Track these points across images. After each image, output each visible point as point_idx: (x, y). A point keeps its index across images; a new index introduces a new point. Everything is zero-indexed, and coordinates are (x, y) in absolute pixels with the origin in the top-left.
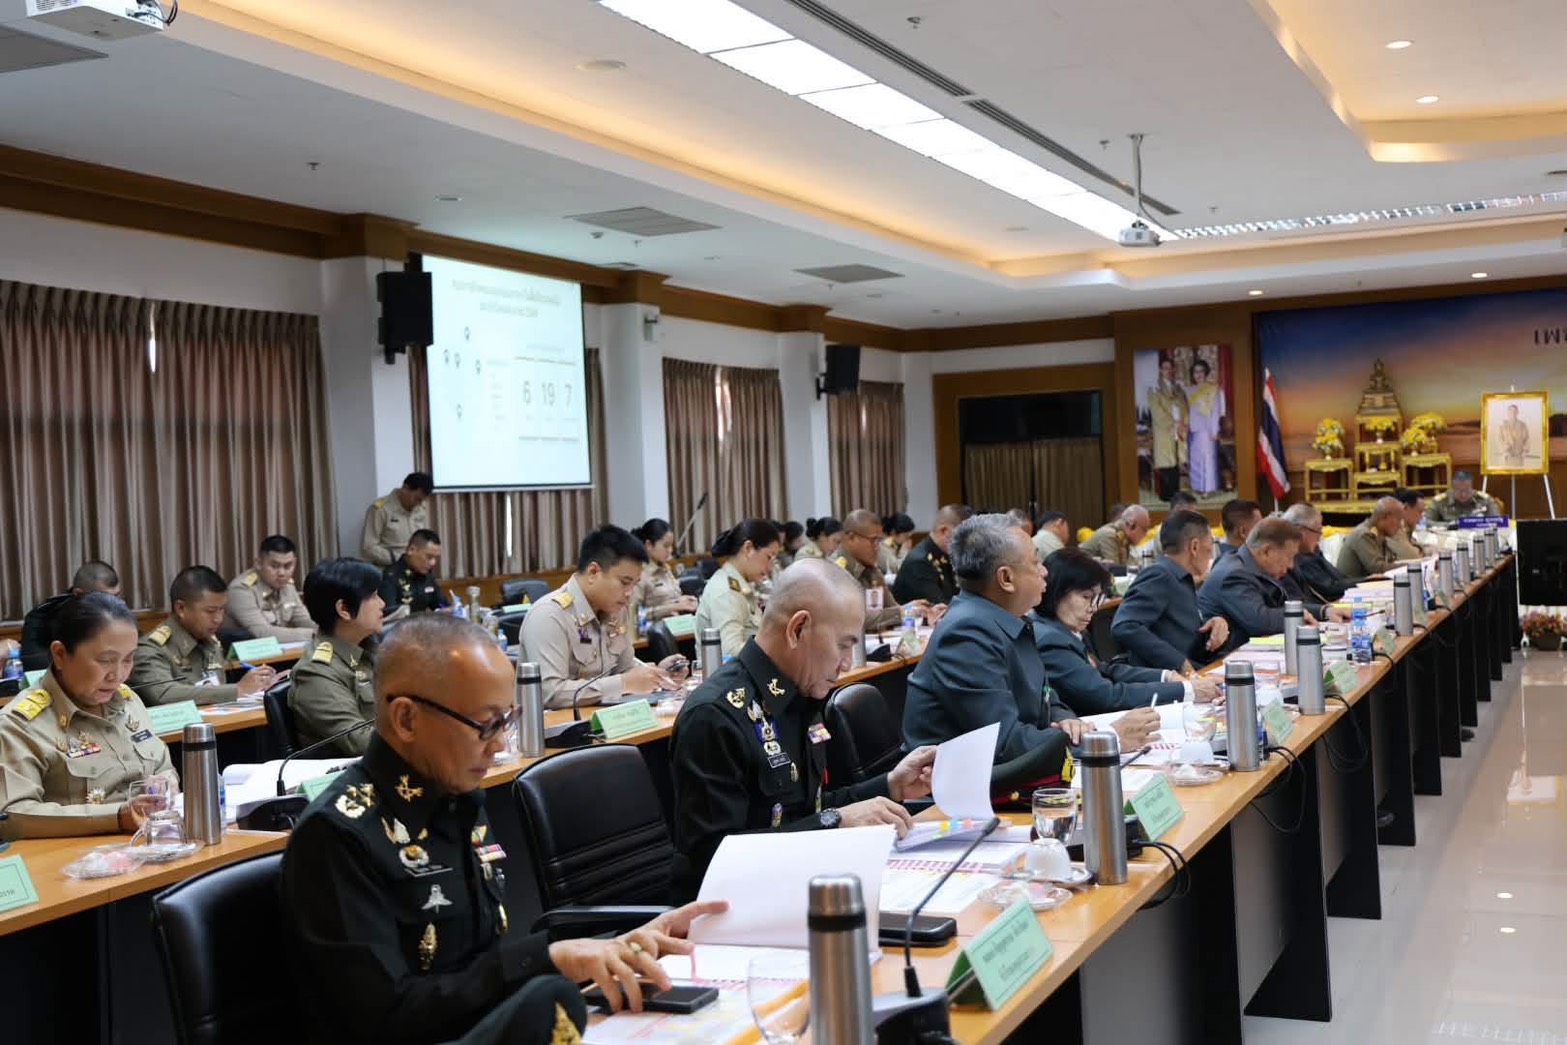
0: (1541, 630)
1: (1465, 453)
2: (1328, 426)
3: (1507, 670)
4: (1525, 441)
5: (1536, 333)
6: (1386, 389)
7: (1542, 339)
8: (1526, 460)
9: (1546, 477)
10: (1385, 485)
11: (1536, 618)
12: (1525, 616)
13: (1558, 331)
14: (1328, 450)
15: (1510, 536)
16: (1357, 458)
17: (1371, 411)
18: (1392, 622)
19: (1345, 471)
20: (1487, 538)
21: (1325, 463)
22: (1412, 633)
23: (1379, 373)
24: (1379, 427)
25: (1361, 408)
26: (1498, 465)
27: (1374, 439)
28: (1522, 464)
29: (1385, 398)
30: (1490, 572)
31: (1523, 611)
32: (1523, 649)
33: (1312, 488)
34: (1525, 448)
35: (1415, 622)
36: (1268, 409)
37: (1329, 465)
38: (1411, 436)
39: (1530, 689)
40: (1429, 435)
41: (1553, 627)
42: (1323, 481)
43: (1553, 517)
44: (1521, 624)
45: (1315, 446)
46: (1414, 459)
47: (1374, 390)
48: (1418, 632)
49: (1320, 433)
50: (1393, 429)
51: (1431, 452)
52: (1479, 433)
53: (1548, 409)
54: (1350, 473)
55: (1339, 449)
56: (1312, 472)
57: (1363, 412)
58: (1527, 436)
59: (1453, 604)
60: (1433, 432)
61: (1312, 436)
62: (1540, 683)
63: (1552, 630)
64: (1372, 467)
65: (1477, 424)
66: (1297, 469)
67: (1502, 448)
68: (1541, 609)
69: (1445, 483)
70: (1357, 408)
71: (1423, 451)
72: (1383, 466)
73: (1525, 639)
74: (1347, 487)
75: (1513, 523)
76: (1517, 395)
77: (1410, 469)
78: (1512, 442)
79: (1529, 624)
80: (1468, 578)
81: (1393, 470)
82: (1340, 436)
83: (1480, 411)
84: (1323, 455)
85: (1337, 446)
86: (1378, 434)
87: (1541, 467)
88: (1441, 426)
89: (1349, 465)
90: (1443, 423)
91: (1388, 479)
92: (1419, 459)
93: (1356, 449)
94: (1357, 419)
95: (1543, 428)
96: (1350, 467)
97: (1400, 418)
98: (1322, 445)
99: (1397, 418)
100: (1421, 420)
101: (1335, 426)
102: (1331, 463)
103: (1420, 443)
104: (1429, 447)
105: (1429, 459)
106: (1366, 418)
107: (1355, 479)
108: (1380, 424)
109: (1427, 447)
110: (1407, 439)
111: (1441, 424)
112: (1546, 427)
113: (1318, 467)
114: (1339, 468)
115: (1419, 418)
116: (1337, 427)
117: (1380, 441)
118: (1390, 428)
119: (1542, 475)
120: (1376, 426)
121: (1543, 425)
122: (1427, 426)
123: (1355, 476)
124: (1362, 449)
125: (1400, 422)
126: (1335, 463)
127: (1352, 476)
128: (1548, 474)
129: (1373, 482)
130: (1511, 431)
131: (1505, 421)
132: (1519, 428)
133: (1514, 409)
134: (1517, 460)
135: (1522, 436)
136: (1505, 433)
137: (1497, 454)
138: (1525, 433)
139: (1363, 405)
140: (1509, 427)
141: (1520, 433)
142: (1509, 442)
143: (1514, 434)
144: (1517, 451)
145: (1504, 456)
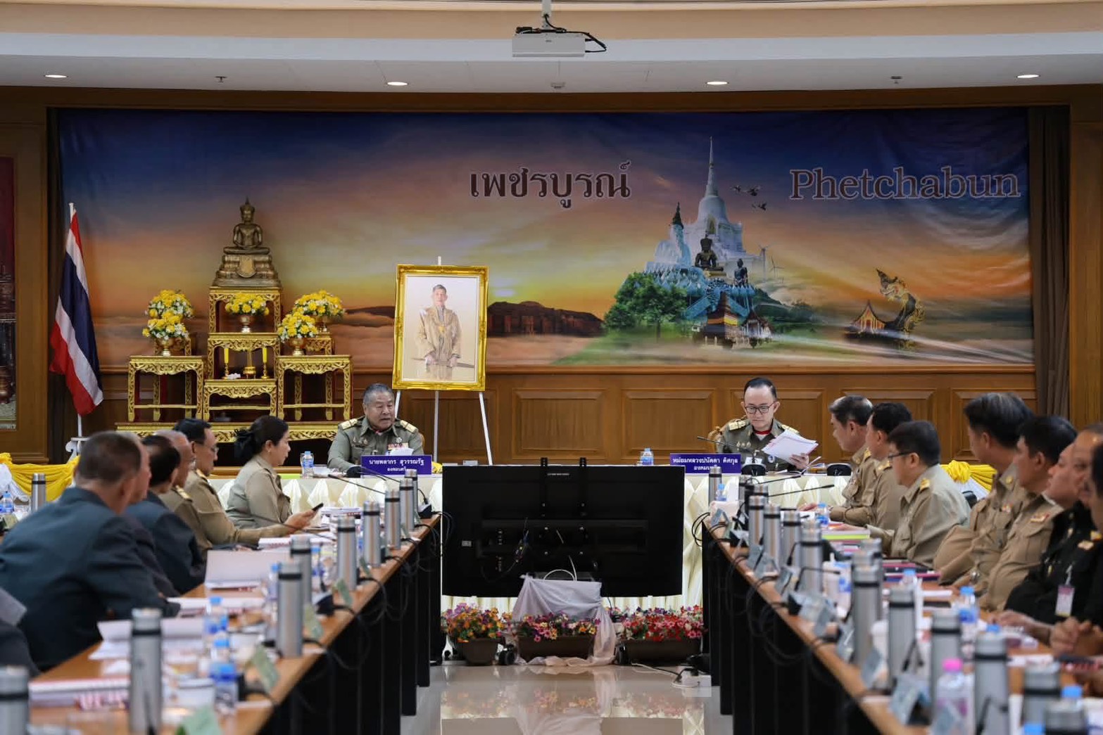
0: (471, 634)
1: (373, 357)
2: (168, 302)
3: (422, 695)
4: (454, 342)
5: (474, 177)
6: (258, 248)
7: (481, 187)
8: (457, 371)
9: (481, 397)
10: (252, 400)
11: (465, 616)
12: (449, 611)
13: (502, 177)
14: (166, 341)
15: (433, 490)
16: (211, 357)
17: (236, 282)
18: (272, 636)
19: (192, 373)
20: (403, 493)
21: (162, 362)
22: (300, 653)
23: (247, 223)
24: (246, 309)
25: (219, 275)
26: (415, 377)
27: (240, 327)
28: (449, 376)
29: (255, 263)
30: (406, 547)
31: (448, 603)
32: (445, 663)
33: (138, 401)
34: (454, 351)
35: (308, 633)
36: (73, 267)
37: (167, 364)
38: (291, 325)
39: (449, 723)
40: (319, 325)
41: (487, 629)
42: (156, 389)
43: (491, 464)
44: (444, 623)
45: (145, 333)
46: (296, 361)
47: (239, 249)
48: (312, 651)
49: (156, 313)
50: (267, 311)
51: (322, 351)
52: (392, 324)
53: (486, 296)
54: (199, 381)
55: (183, 342)
56: (139, 373)
57: (222, 281)
58: (458, 334)
59: (357, 603)
60: (325, 320)
61: (141, 316)
62: (466, 716)
63: (485, 634)
64: (232, 372)
65: (389, 311)
66: (117, 367)
67: (423, 349)
68: (471, 601)
69: (342, 401)
70: (214, 276)
71: (310, 348)
72: (250, 370)
73: (449, 647)
74: (194, 403)
75: (437, 466)
76: (447, 271)
77: (290, 375)
78: (436, 343)
79: (454, 625)
80: (377, 559)
81: (265, 377)
82: (185, 319)
83: (396, 292)
84: (160, 349)
85: (181, 335)
86: (244, 320)
87: (475, 382)
88: (338, 311)
89: (198, 366)
90: (340, 308)
91: (257, 390)
92: (303, 362)
93: (210, 342)
94: (213, 292)
95: (479, 322)
96: (200, 369)
97: (277, 297)
98: (157, 331)
99: (273, 297)
100: (307, 302)
101: (178, 304)
102: (171, 362)
103: (306, 336)
104: (319, 344)
105: (318, 362)
106: (226, 293)
107: (207, 389)
108: (247, 303)
109: (316, 343)
110: (287, 330)
111: (338, 308)
112: (483, 321)
113: (149, 367)
114: (182, 370)
115: (305, 297)
116: (181, 305)
117: (246, 330)
118: (263, 310)
119: (477, 393)
120: (241, 307)
121: (480, 318)
122: (316, 310)
123: (206, 384)
124: (218, 341)
125: (277, 303)
126: (177, 362)
127: (202, 384)
128: (483, 392)
129: (234, 396)
130: (436, 324)
131: (427, 310)
132: (446, 320)
133: (441, 291)
134: (443, 369)
135: (451, 334)
136: (427, 327)
137: (415, 359)
138: (455, 328)
139: (223, 272)
140: (433, 319)
141: (448, 328)
142: (433, 342)
143: (441, 329)
144: (443, 357)
145: (426, 362)
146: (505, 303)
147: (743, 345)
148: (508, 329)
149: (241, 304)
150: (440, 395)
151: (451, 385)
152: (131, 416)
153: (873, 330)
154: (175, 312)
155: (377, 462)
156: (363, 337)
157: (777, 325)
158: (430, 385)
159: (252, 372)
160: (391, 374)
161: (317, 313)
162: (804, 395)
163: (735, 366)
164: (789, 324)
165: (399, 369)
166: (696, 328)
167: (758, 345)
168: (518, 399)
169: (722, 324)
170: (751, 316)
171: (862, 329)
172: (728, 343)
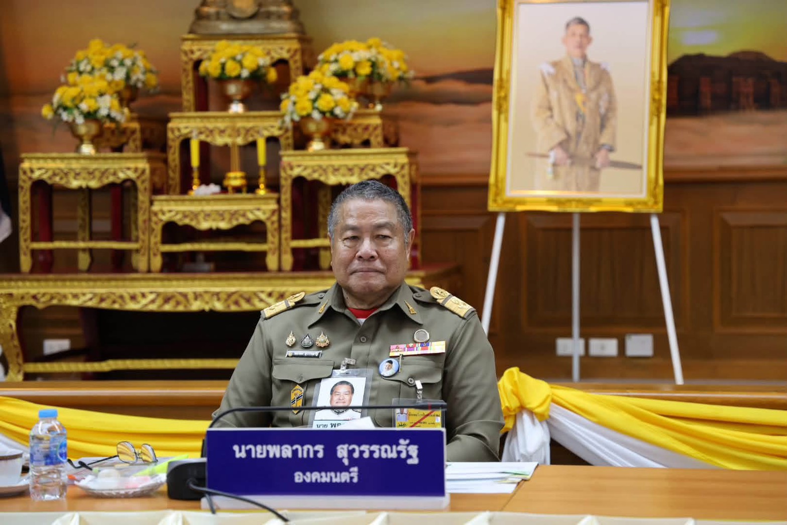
2: (99, 60)
4: (603, 122)
8: (608, 175)
9: (655, 223)
10: (236, 233)
16: (174, 156)
17: (225, 27)
21: (75, 165)
24: (232, 69)
34: (604, 139)
37: (87, 169)
40: (364, 97)
42: (82, 215)
46: (312, 161)
50: (273, 75)
51: (366, 144)
53: (666, 40)
54: (143, 198)
55: (119, 126)
56: (39, 186)
57: (203, 26)
60: (371, 88)
64: (204, 181)
65: (484, 76)
67: (546, 136)
72: (235, 178)
77: (300, 186)
81: (260, 191)
84: (77, 141)
85: (109, 116)
86: (232, 89)
87: (643, 196)
88: (398, 74)
89: (139, 172)
90: (404, 67)
91: (244, 215)
92: (324, 162)
93: (173, 130)
94: (187, 46)
95: (652, 83)
96: (143, 178)
97: (296, 51)
98: (66, 108)
99: (289, 51)
100: (338, 54)
101: (115, 63)
102: (93, 166)
103: (330, 116)
104: (360, 130)
105: (350, 162)
106: (207, 45)
107: (156, 214)
108: (234, 59)
109: (355, 129)
110: (295, 103)
111: (399, 69)
112: (660, 82)
113: (55, 174)
114: (111, 179)
115: (336, 47)
116: (122, 64)
117: (237, 108)
118: (263, 71)
119: (647, 217)
120: (223, 66)
121: (653, 74)
122: (354, 70)
123: (156, 203)
124: (186, 128)
125: (295, 62)
126: (103, 166)
127: (147, 204)
128: (660, 216)
129: (204, 225)
130: (572, 90)
131: (555, 64)
132: (590, 82)
133: (579, 29)
134: (582, 172)
135: (597, 106)
136: (554, 95)
137: (532, 155)
138: (605, 97)
139: (206, 9)
140: (565, 81)
141: (593, 96)
142: (564, 122)
143: (579, 98)
144: (584, 150)
145: (551, 160)
146: (700, 57)
148: (707, 101)
149: (223, 60)
150: (581, 222)
151: (598, 201)
152: (25, 262)
154: (109, 77)
155: (259, 451)
156: (451, 123)
158: (558, 202)
159: (237, 183)
160: (485, 187)
161: (356, 74)
165: (501, 174)
168: (725, 225)
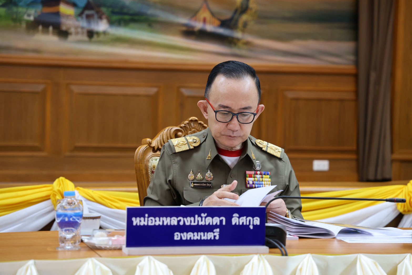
147: (80, 37)
153: (209, 28)
157: (115, 18)
162: (142, 90)
163: (70, 59)
164: (127, 17)
166: (29, 15)
167: (95, 38)
169: (58, 14)
170: (88, 6)
171: (198, 25)
172: (64, 34)
